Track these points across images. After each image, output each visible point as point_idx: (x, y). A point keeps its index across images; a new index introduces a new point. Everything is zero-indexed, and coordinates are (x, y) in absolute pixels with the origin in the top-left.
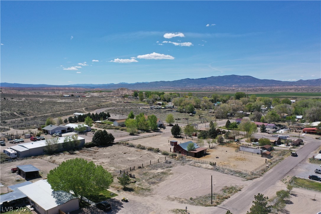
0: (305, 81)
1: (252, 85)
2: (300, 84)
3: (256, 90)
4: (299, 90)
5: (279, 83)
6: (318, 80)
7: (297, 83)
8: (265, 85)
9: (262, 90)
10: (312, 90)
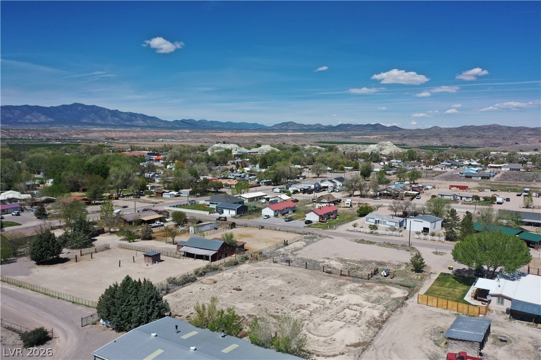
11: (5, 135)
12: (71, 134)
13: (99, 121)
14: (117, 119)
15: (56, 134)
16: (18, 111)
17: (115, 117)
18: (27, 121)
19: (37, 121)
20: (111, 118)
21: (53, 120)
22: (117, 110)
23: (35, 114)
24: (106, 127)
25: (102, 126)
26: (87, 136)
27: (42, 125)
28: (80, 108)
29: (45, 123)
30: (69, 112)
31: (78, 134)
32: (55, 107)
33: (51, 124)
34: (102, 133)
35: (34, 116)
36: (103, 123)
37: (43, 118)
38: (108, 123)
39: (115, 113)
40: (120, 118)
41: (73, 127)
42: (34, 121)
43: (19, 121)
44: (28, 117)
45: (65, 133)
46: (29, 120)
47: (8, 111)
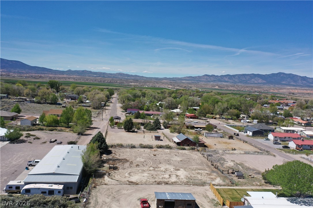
0: (73, 71)
1: (23, 71)
2: (69, 73)
3: (35, 77)
4: (77, 80)
5: (50, 71)
6: (83, 71)
7: (67, 72)
8: (37, 72)
9: (41, 77)
10: (87, 80)
11: (235, 89)
12: (270, 90)
13: (292, 83)
14: (304, 82)
15: (261, 89)
16: (248, 77)
17: (304, 81)
18: (252, 82)
19: (257, 82)
20: (301, 81)
21: (265, 82)
22: (305, 77)
23: (256, 78)
24: (296, 87)
25: (294, 86)
26: (279, 91)
27: (259, 84)
28: (282, 75)
29: (261, 83)
30: (276, 77)
31: (274, 90)
32: (268, 75)
33: (264, 84)
34: (289, 90)
35: (256, 80)
36: (295, 84)
37: (260, 81)
38: (298, 84)
39: (304, 78)
40: (307, 82)
41: (276, 86)
42: (256, 82)
43: (248, 82)
44: (253, 80)
45: (267, 89)
46: (253, 82)
47: (244, 77)
